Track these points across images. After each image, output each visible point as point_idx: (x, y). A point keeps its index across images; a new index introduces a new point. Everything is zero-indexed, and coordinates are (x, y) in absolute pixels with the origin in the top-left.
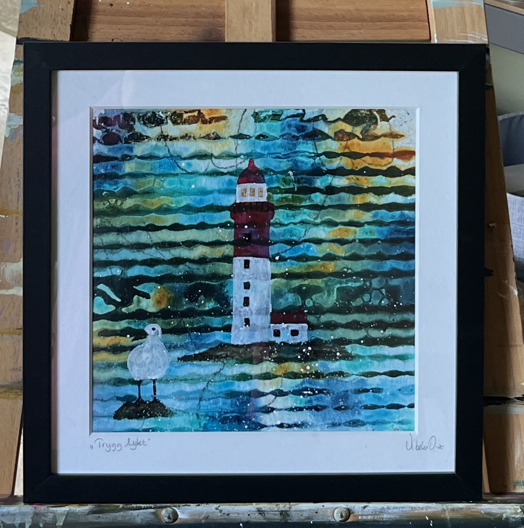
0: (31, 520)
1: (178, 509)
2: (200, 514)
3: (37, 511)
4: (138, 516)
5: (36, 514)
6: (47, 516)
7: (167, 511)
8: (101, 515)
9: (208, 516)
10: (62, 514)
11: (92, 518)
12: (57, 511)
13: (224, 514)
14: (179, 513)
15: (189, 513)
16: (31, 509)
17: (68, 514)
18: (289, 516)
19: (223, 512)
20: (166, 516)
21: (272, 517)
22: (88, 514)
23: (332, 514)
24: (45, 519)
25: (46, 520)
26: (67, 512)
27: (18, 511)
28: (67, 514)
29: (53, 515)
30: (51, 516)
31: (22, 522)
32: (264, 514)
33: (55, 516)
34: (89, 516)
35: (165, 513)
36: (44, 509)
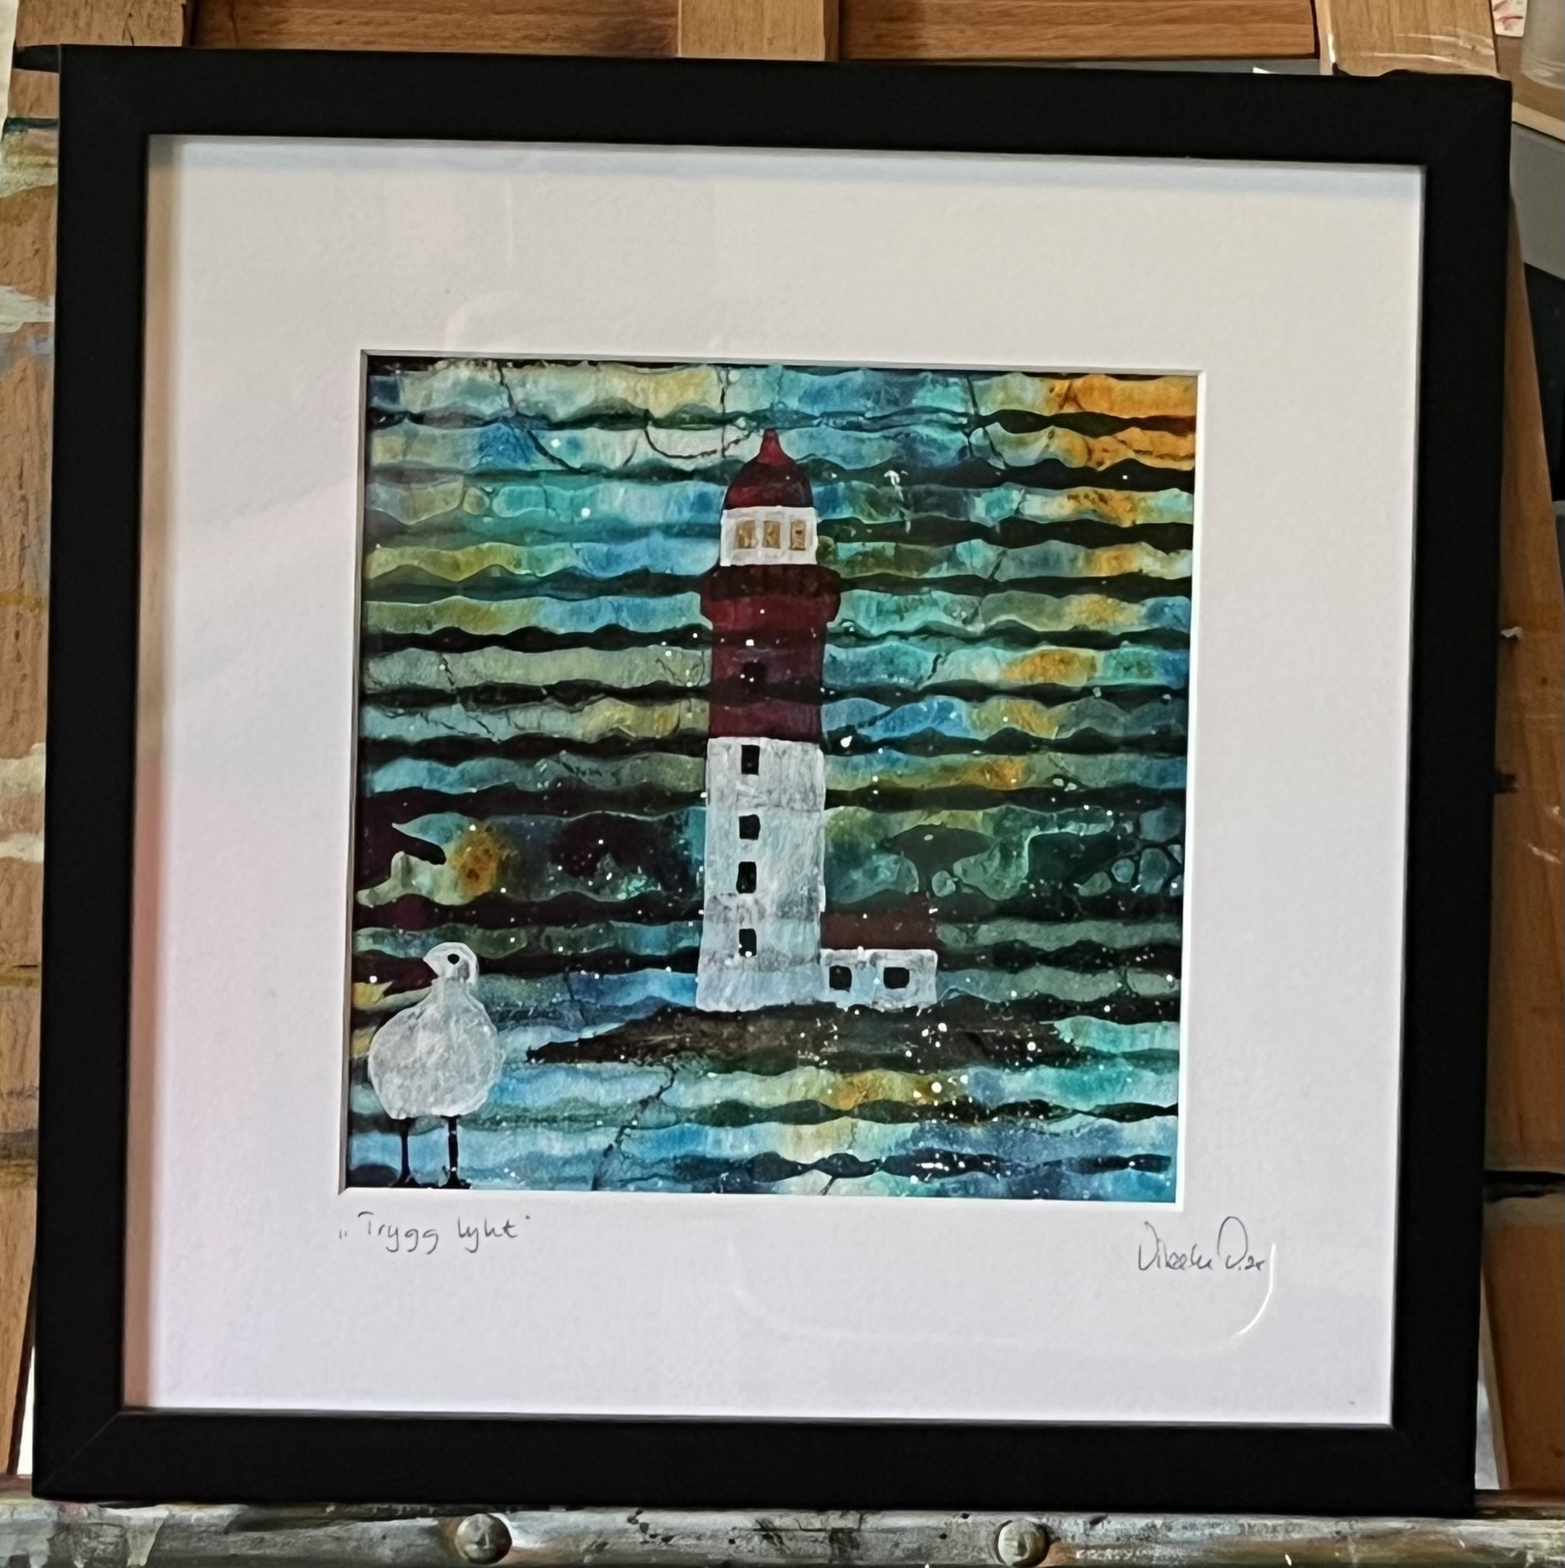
0: (45, 1547)
1: (511, 1520)
2: (578, 1536)
3: (66, 1520)
4: (384, 1537)
5: (62, 1528)
6: (98, 1536)
8: (267, 1535)
9: (605, 1544)
10: (144, 1530)
11: (239, 1544)
12: (129, 1518)
13: (653, 1536)
14: (513, 1533)
15: (546, 1532)
16: (49, 1515)
17: (166, 1530)
18: (856, 1546)
19: (651, 1532)
20: (471, 1542)
22: (227, 1532)
23: (991, 1544)
24: (93, 1544)
25: (94, 1550)
26: (158, 1525)
28: (163, 1527)
29: (117, 1531)
30: (110, 1535)
31: (19, 1552)
32: (780, 1538)
33: (123, 1536)
34: (231, 1538)
35: (469, 1531)
36: (90, 1514)
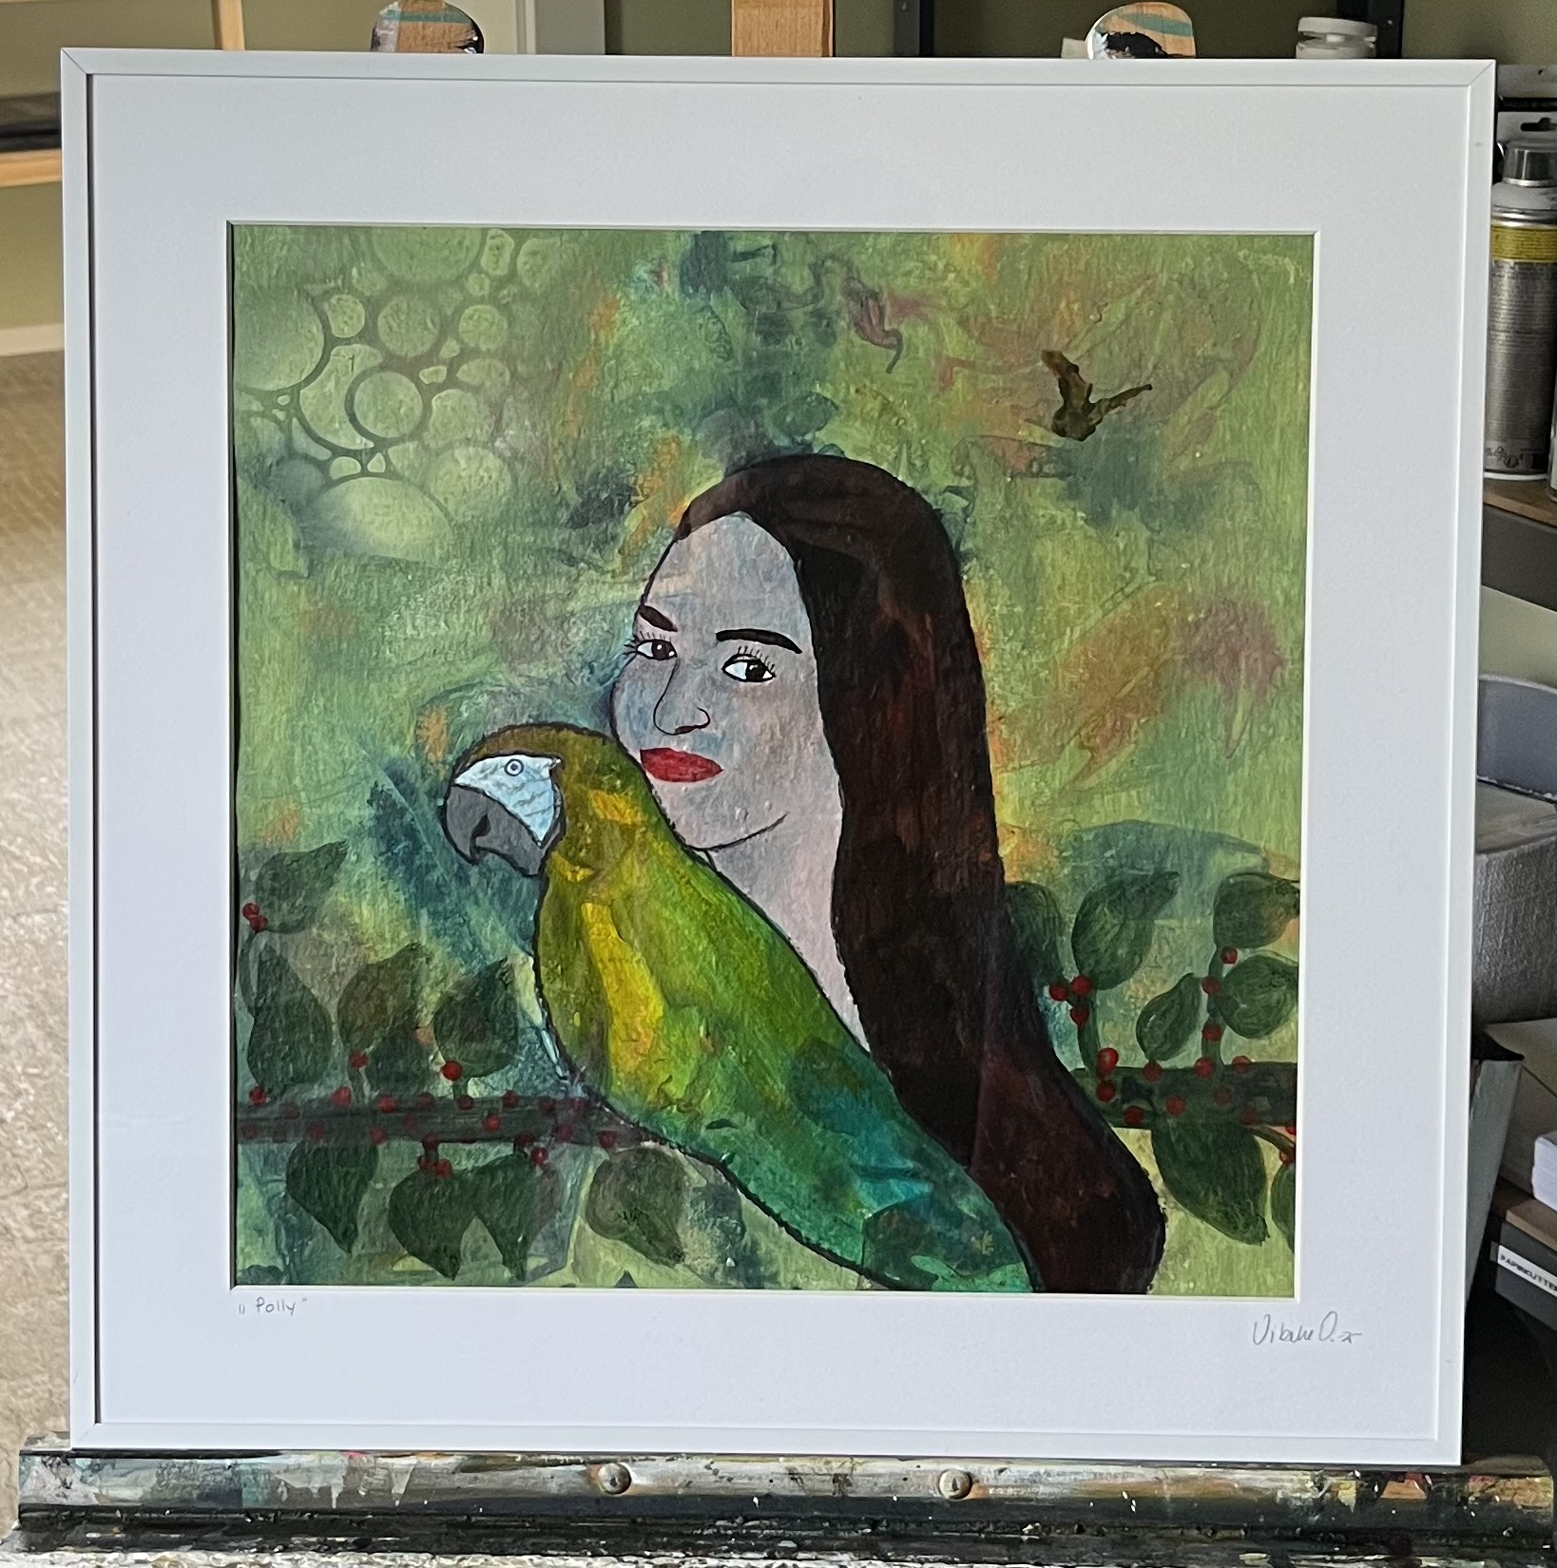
7: (609, 1470)
21: (818, 1486)
27: (316, 1463)
